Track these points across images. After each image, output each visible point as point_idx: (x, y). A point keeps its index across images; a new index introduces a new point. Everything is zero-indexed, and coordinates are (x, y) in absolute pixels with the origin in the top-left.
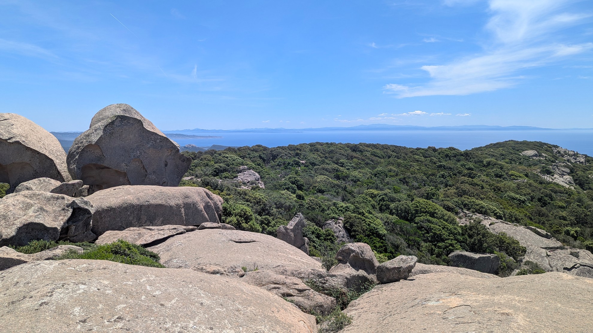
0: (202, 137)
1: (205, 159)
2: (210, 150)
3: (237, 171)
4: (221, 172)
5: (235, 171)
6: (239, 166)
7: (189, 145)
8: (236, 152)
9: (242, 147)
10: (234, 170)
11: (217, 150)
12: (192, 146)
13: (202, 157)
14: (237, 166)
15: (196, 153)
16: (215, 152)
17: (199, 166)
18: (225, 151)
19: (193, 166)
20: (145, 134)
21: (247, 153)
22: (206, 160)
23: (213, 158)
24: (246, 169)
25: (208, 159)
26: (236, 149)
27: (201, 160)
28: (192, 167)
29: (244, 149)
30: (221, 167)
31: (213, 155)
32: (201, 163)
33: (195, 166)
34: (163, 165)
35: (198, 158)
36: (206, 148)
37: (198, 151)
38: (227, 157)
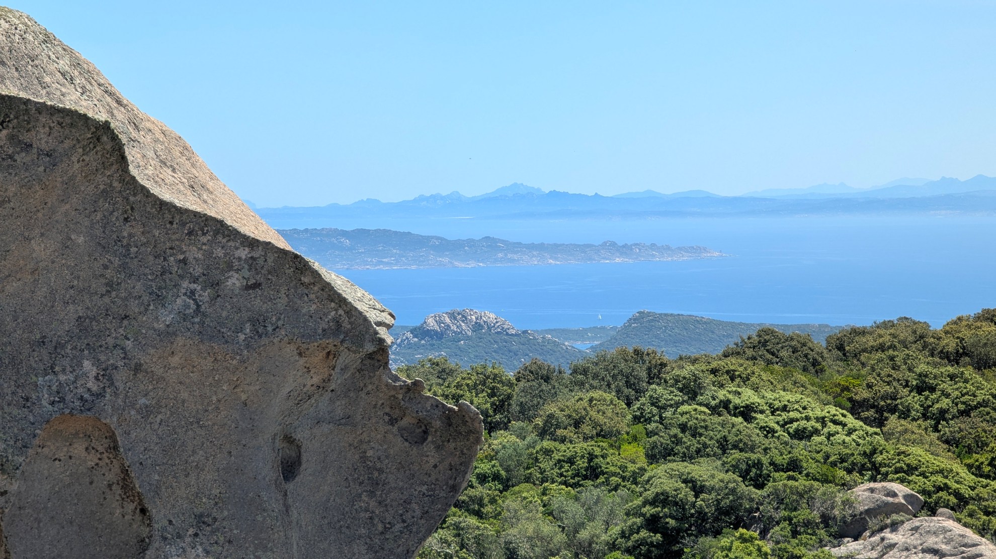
0: (555, 249)
1: (577, 424)
2: (612, 352)
3: (826, 519)
4: (702, 532)
5: (807, 524)
6: (845, 486)
7: (452, 316)
8: (815, 366)
9: (863, 332)
10: (803, 514)
11: (667, 353)
12: (478, 327)
13: (551, 408)
14: (825, 480)
15: (511, 375)
16: (656, 373)
17: (528, 479)
18: (732, 363)
19: (483, 479)
20: (138, 230)
21: (903, 374)
22: (586, 429)
23: (637, 419)
24: (898, 508)
25: (595, 424)
26: (820, 342)
27: (543, 433)
28: (480, 491)
29: (882, 348)
30: (698, 489)
31: (639, 392)
32: (548, 452)
33: (496, 477)
34: (268, 470)
35: (525, 413)
36: (581, 334)
37: (525, 361)
38: (747, 413)
